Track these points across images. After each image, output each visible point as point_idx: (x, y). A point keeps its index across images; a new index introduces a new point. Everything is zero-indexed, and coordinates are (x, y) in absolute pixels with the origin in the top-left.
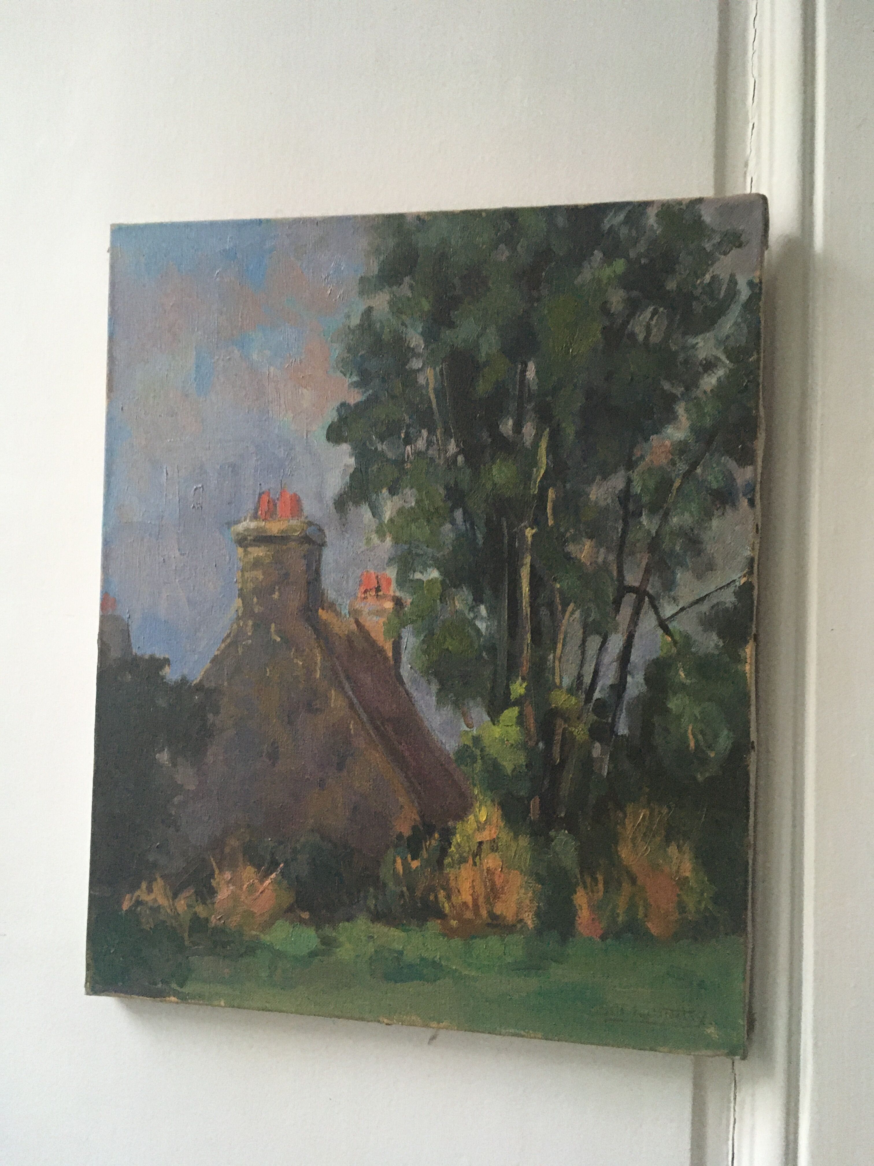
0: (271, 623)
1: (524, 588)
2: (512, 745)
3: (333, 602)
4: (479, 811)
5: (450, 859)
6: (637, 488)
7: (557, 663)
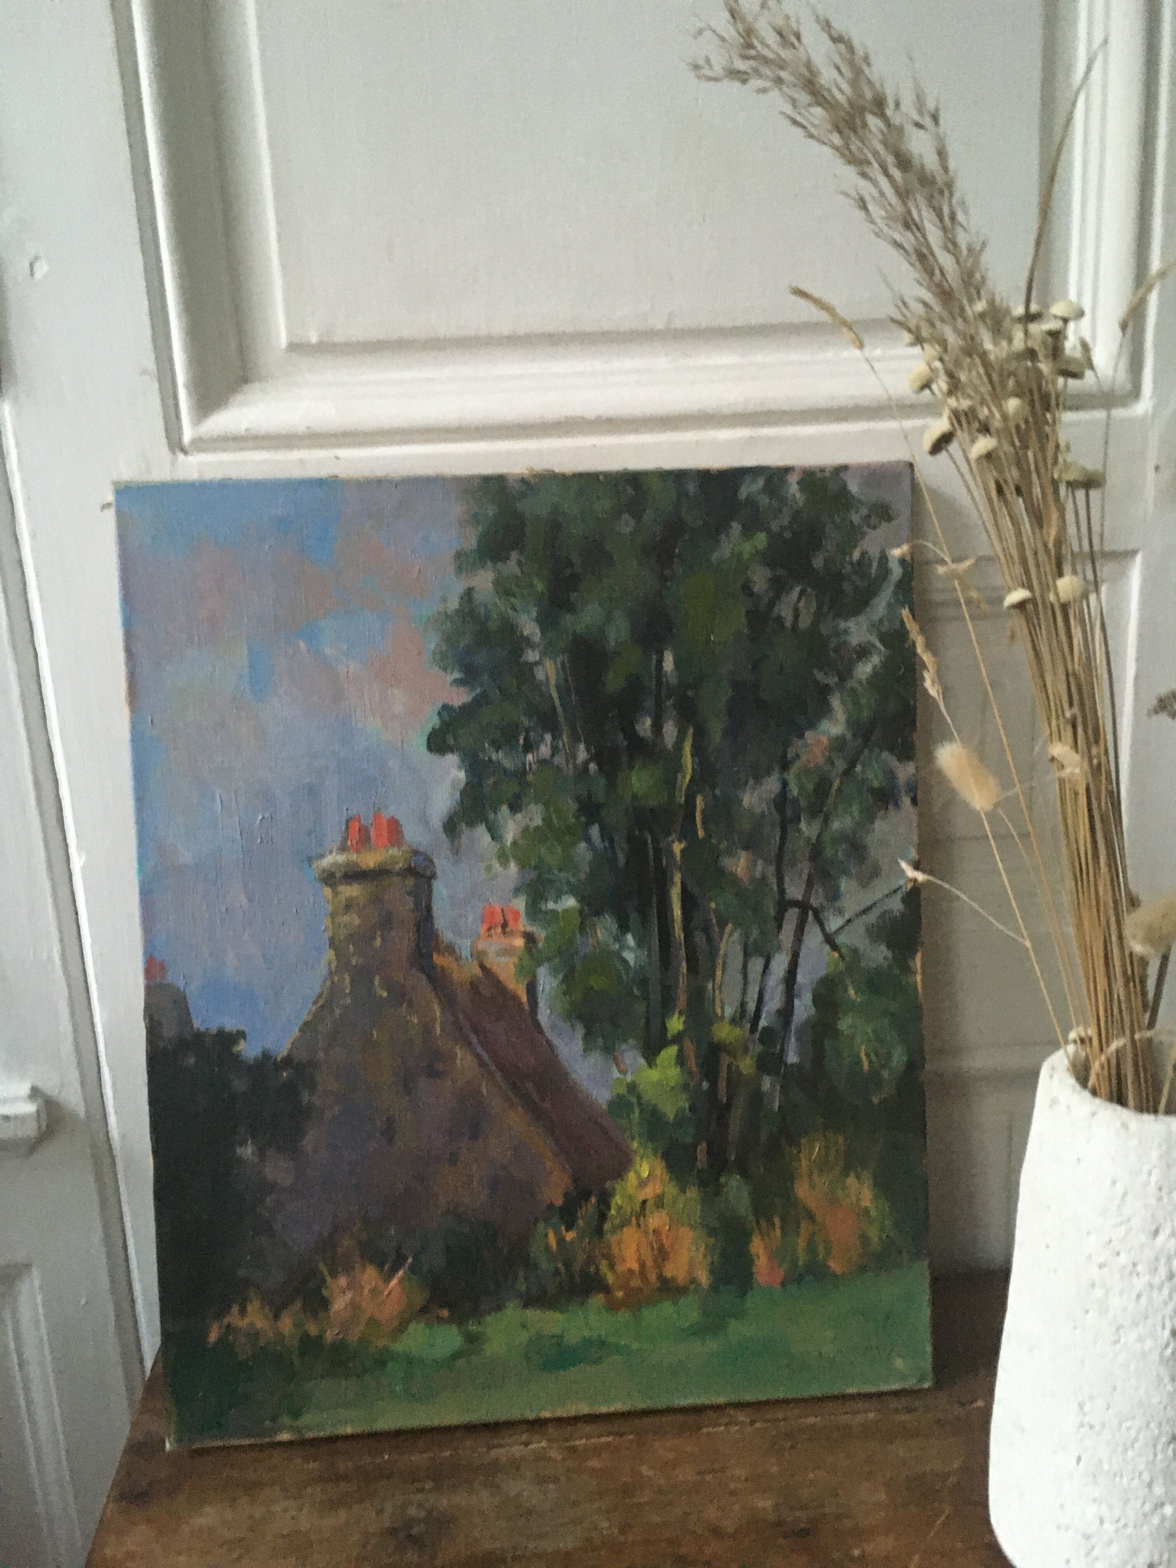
0: (374, 976)
1: (675, 911)
2: (673, 1088)
3: (450, 944)
4: (640, 1166)
5: (610, 1224)
6: (794, 790)
7: (717, 992)
